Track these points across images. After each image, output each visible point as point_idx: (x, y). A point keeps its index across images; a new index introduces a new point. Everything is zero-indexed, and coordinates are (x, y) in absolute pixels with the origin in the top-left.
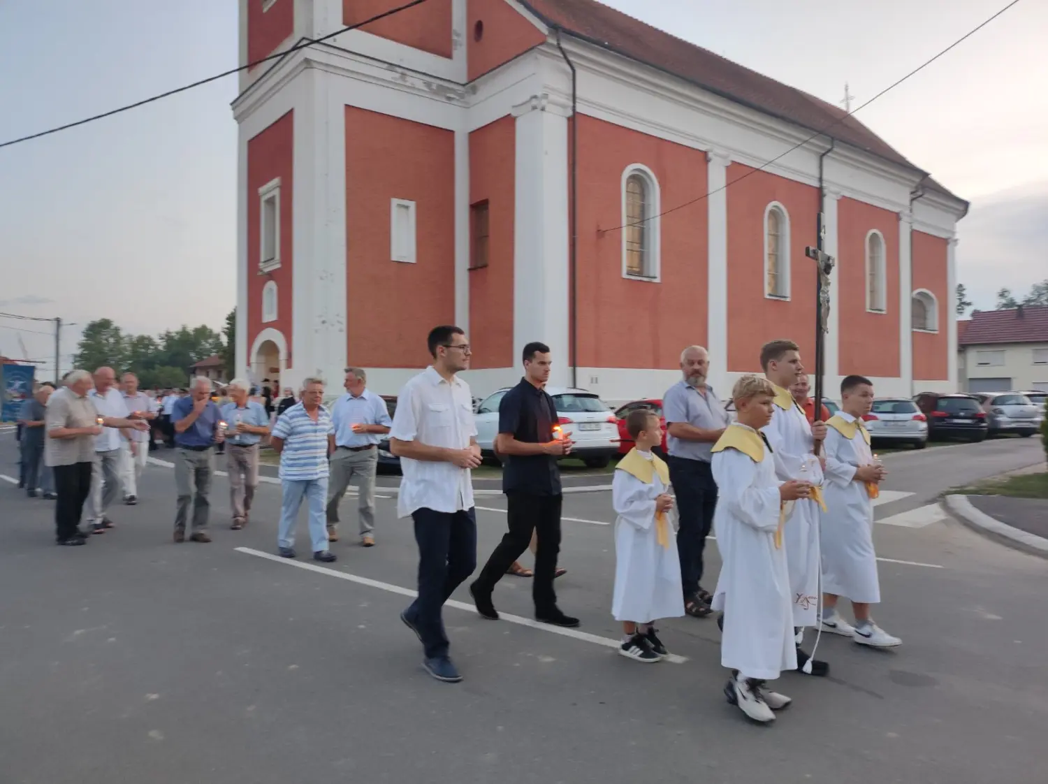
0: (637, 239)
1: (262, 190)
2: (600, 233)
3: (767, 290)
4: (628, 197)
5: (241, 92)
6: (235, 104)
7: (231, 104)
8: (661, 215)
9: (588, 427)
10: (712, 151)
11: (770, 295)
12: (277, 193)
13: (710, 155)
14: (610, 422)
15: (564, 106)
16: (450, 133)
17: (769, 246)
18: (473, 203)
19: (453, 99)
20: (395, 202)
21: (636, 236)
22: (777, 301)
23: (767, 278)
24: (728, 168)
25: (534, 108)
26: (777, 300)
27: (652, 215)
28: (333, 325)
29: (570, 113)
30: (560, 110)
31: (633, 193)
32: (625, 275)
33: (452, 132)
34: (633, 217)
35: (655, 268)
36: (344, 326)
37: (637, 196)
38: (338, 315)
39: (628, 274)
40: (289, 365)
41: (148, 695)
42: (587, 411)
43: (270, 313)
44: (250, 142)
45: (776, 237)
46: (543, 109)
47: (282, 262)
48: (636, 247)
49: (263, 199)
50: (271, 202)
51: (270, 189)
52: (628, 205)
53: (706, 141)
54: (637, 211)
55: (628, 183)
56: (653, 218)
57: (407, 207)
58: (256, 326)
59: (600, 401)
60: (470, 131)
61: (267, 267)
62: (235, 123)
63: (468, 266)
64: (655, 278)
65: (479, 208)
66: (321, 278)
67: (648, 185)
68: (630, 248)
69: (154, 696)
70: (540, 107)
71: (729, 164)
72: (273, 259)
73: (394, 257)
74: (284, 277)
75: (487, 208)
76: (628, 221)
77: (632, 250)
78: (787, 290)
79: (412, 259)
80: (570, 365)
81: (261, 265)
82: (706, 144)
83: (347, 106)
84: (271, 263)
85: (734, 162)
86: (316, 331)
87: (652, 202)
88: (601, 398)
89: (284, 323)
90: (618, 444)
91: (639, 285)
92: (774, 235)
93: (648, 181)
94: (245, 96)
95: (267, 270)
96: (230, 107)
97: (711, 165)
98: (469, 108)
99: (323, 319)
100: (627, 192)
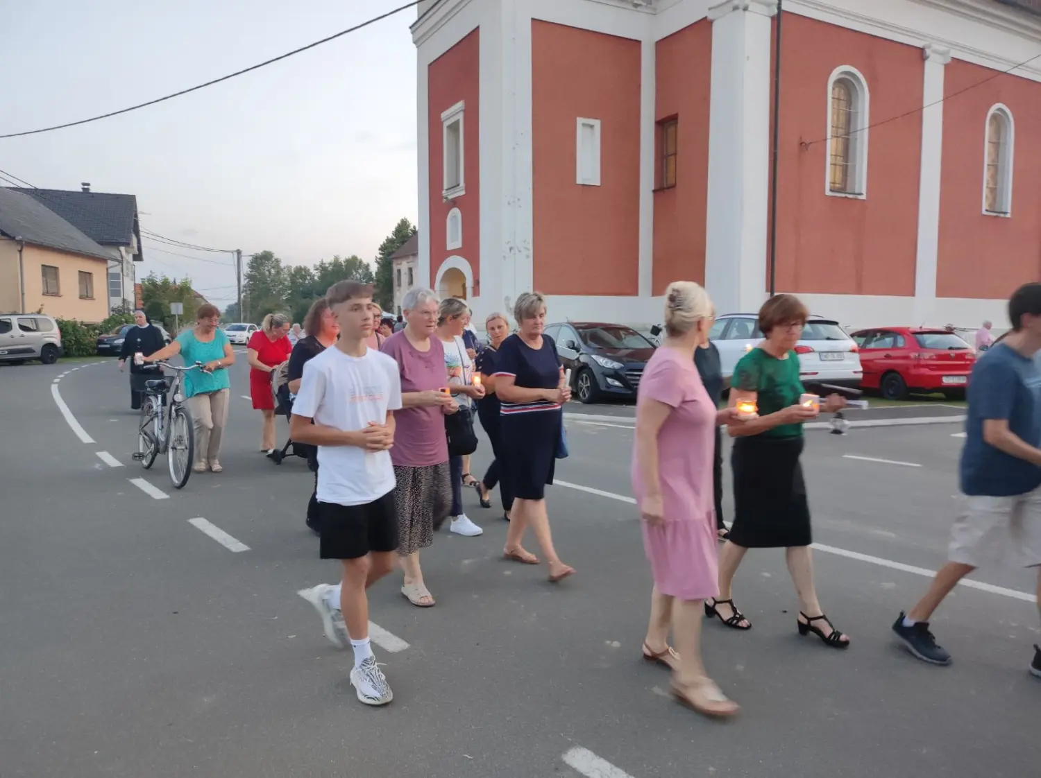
0: (840, 153)
1: (444, 115)
2: (802, 145)
3: (985, 206)
4: (833, 102)
5: (421, 15)
6: (414, 28)
7: (410, 28)
8: (870, 127)
9: (830, 356)
10: (929, 47)
11: (987, 210)
12: (461, 117)
13: (928, 52)
14: (853, 351)
15: (769, 5)
16: (637, 43)
17: (989, 154)
18: (658, 119)
19: (640, 5)
20: (580, 121)
21: (840, 147)
22: (996, 218)
23: (985, 191)
24: (947, 67)
25: (736, 8)
26: (997, 216)
27: (859, 128)
28: (520, 251)
29: (776, 11)
30: (765, 10)
31: (839, 99)
32: (828, 193)
33: (639, 42)
34: (837, 127)
35: (861, 184)
36: (531, 253)
37: (843, 104)
38: (525, 241)
39: (831, 190)
40: (476, 292)
41: (608, 642)
42: (828, 339)
43: (454, 241)
44: (430, 65)
45: (997, 145)
46: (745, 9)
47: (467, 189)
48: (840, 161)
49: (446, 124)
50: (454, 127)
51: (454, 113)
52: (833, 114)
53: (925, 36)
54: (843, 119)
55: (833, 89)
56: (861, 130)
57: (592, 127)
58: (439, 253)
59: (840, 328)
60: (656, 40)
61: (453, 193)
62: (414, 46)
63: (653, 189)
64: (861, 194)
65: (665, 124)
66: (509, 204)
67: (857, 91)
68: (834, 162)
69: (616, 644)
70: (742, 6)
71: (949, 60)
72: (458, 185)
73: (579, 181)
74: (470, 205)
75: (677, 123)
76: (832, 132)
77: (835, 165)
78: (1008, 205)
79: (595, 180)
80: (767, 291)
81: (444, 192)
82: (922, 40)
83: (533, 20)
84: (457, 189)
85: (953, 58)
86: (504, 257)
87: (860, 110)
88: (840, 325)
89: (471, 250)
90: (860, 376)
91: (844, 202)
92: (993, 143)
93: (858, 88)
94: (426, 17)
95: (450, 197)
96: (409, 30)
97: (928, 64)
98: (655, 15)
99: (510, 245)
100: (833, 98)
